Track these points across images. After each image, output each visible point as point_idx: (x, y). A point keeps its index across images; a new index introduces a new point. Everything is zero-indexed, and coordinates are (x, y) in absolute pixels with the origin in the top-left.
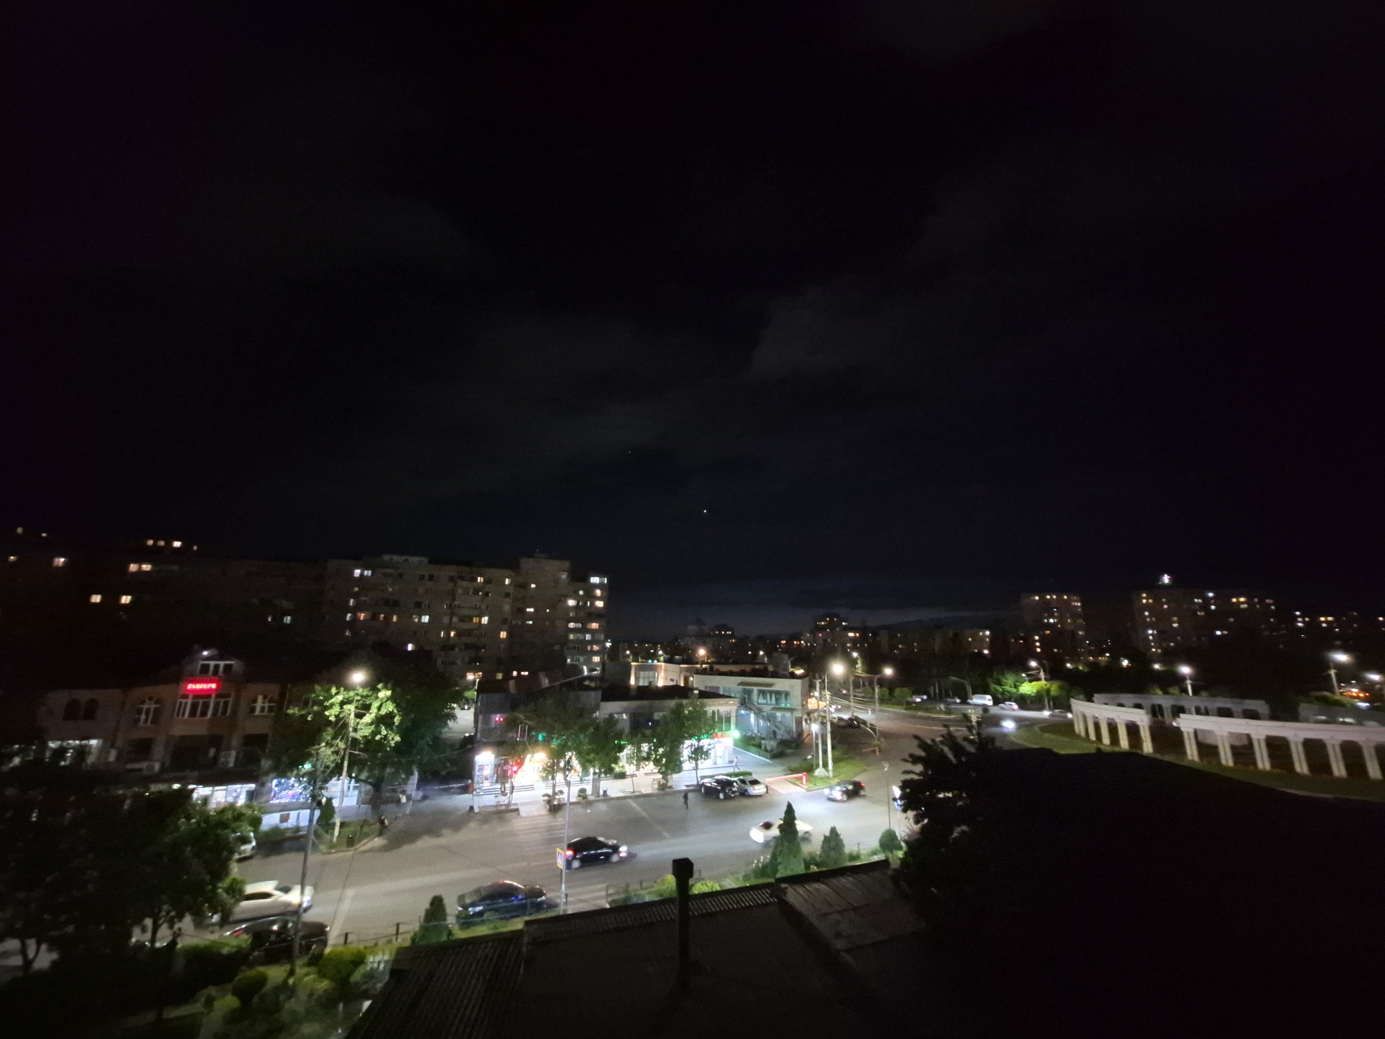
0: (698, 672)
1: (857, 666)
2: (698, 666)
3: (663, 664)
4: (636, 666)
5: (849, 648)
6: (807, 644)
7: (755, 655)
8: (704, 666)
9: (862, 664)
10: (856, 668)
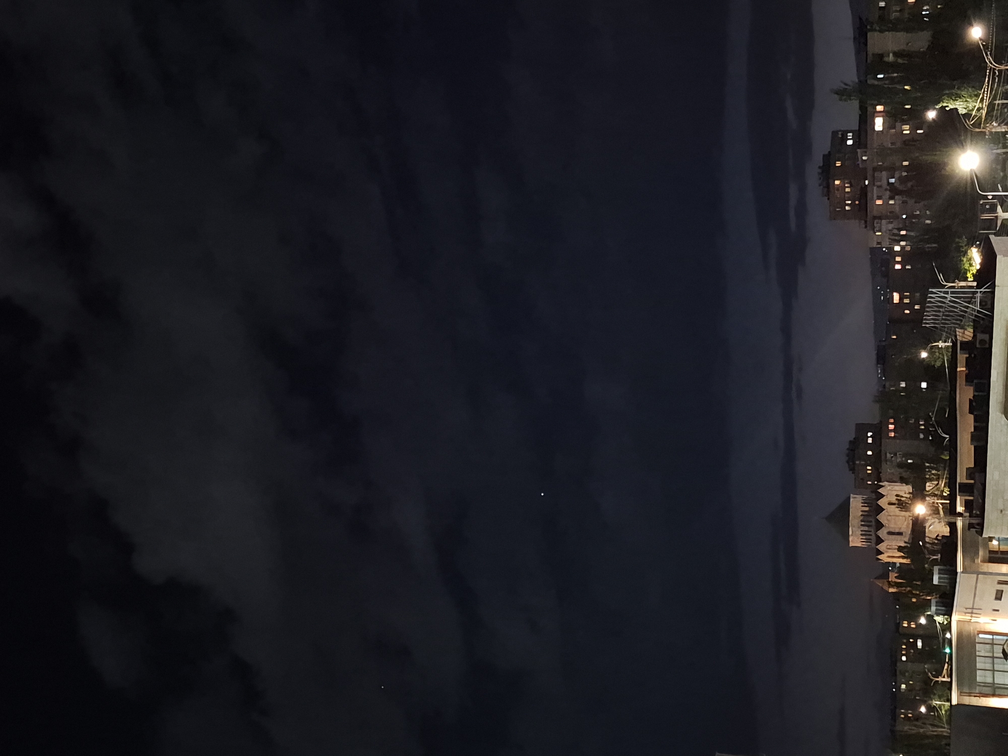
0: (977, 524)
1: (962, 111)
2: (960, 523)
3: (955, 617)
4: (961, 693)
5: (914, 129)
6: (903, 238)
7: (930, 371)
8: (960, 509)
9: (958, 97)
10: (967, 116)
